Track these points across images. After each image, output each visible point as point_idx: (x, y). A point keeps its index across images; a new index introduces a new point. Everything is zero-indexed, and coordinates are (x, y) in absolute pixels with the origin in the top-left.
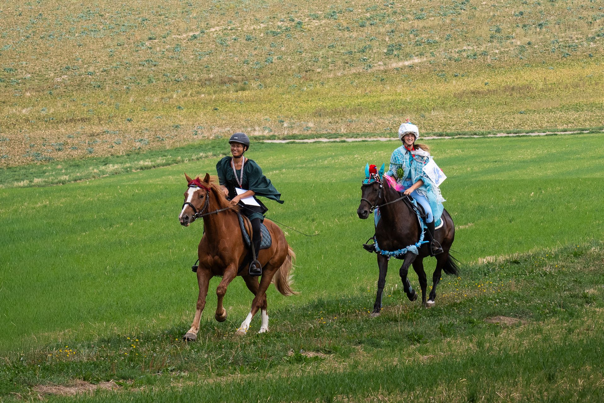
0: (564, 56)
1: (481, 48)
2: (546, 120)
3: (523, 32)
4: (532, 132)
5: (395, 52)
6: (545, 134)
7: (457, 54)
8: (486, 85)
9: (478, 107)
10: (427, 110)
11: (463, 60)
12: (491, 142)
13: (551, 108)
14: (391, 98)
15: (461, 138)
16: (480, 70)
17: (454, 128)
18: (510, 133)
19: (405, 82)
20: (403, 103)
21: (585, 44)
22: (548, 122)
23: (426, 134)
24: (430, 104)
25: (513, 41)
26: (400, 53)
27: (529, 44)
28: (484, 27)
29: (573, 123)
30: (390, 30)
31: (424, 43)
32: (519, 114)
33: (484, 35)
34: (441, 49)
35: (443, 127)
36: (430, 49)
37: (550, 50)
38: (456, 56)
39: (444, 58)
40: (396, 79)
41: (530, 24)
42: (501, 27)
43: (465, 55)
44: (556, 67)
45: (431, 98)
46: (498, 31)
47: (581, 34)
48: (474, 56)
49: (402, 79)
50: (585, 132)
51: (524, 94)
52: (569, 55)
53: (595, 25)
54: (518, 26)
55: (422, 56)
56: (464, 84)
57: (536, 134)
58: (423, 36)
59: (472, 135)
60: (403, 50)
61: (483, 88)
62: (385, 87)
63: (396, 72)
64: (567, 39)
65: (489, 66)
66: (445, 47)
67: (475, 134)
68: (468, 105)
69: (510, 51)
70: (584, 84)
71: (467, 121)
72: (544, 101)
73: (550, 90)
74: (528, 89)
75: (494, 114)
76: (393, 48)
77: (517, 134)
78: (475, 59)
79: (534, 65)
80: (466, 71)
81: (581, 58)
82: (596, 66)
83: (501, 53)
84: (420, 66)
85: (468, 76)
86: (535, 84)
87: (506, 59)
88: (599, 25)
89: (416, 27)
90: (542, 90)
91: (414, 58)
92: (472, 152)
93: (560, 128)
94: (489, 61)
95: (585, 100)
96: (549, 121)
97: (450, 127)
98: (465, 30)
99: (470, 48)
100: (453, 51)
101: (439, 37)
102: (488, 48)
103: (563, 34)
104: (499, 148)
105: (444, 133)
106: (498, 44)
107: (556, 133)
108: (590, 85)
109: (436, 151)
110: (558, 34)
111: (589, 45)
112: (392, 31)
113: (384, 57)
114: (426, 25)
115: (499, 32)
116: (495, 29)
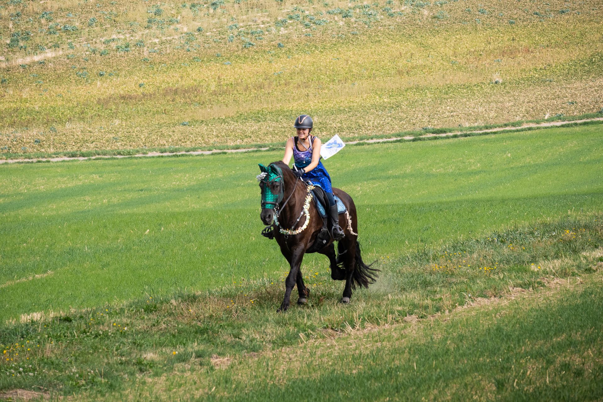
0: (245, 47)
1: (136, 37)
2: (214, 134)
3: (191, 14)
4: (194, 150)
5: (21, 44)
6: (211, 152)
7: (104, 46)
8: (140, 86)
9: (129, 117)
10: (61, 122)
11: (112, 53)
12: (139, 163)
13: (224, 117)
14: (13, 105)
15: (100, 159)
16: (134, 68)
17: (92, 146)
18: (165, 152)
19: (34, 85)
20: (29, 112)
21: (274, 30)
22: (217, 136)
23: (55, 154)
24: (65, 113)
25: (178, 26)
26: (28, 45)
27: (199, 30)
28: (140, 8)
29: (251, 137)
30: (15, 14)
31: (60, 30)
32: (181, 125)
33: (139, 19)
34: (83, 39)
35: (79, 145)
36: (67, 39)
37: (227, 38)
38: (102, 48)
39: (87, 51)
40: (22, 80)
41: (201, 3)
42: (162, 8)
43: (113, 45)
44: (234, 62)
45: (67, 105)
46: (158, 13)
47: (268, 16)
48: (126, 47)
49: (29, 80)
50: (263, 149)
51: (190, 99)
52: (252, 45)
53: (287, 4)
54: (185, 6)
55: (57, 49)
56: (112, 86)
57: (200, 152)
58: (58, 21)
59: (114, 154)
60: (31, 40)
61: (136, 91)
62: (7, 90)
63: (21, 70)
64: (249, 23)
65: (145, 61)
66: (87, 36)
67: (119, 154)
68: (114, 115)
69: (174, 41)
70: (270, 84)
71: (111, 136)
72: (216, 108)
73: (224, 92)
74: (196, 92)
75: (149, 126)
76: (19, 38)
77: (174, 154)
78: (127, 51)
79: (205, 59)
80: (115, 68)
81: (267, 49)
82: (288, 59)
83: (162, 43)
84: (54, 62)
85: (118, 75)
86: (205, 85)
87: (168, 51)
88: (292, 4)
89: (49, 8)
90: (215, 93)
91: (47, 51)
92: (113, 178)
93: (232, 144)
94: (146, 54)
95: (270, 106)
96: (219, 135)
97: (88, 145)
98: (115, 12)
99: (122, 37)
100: (98, 41)
101: (79, 21)
102: (144, 36)
103: (244, 17)
104: (149, 172)
105: (78, 153)
106: (158, 31)
107: (225, 151)
108: (277, 86)
109: (65, 177)
110: (237, 16)
111: (279, 31)
112: (18, 15)
113: (6, 50)
114: (63, 6)
115: (160, 15)
116: (154, 10)
